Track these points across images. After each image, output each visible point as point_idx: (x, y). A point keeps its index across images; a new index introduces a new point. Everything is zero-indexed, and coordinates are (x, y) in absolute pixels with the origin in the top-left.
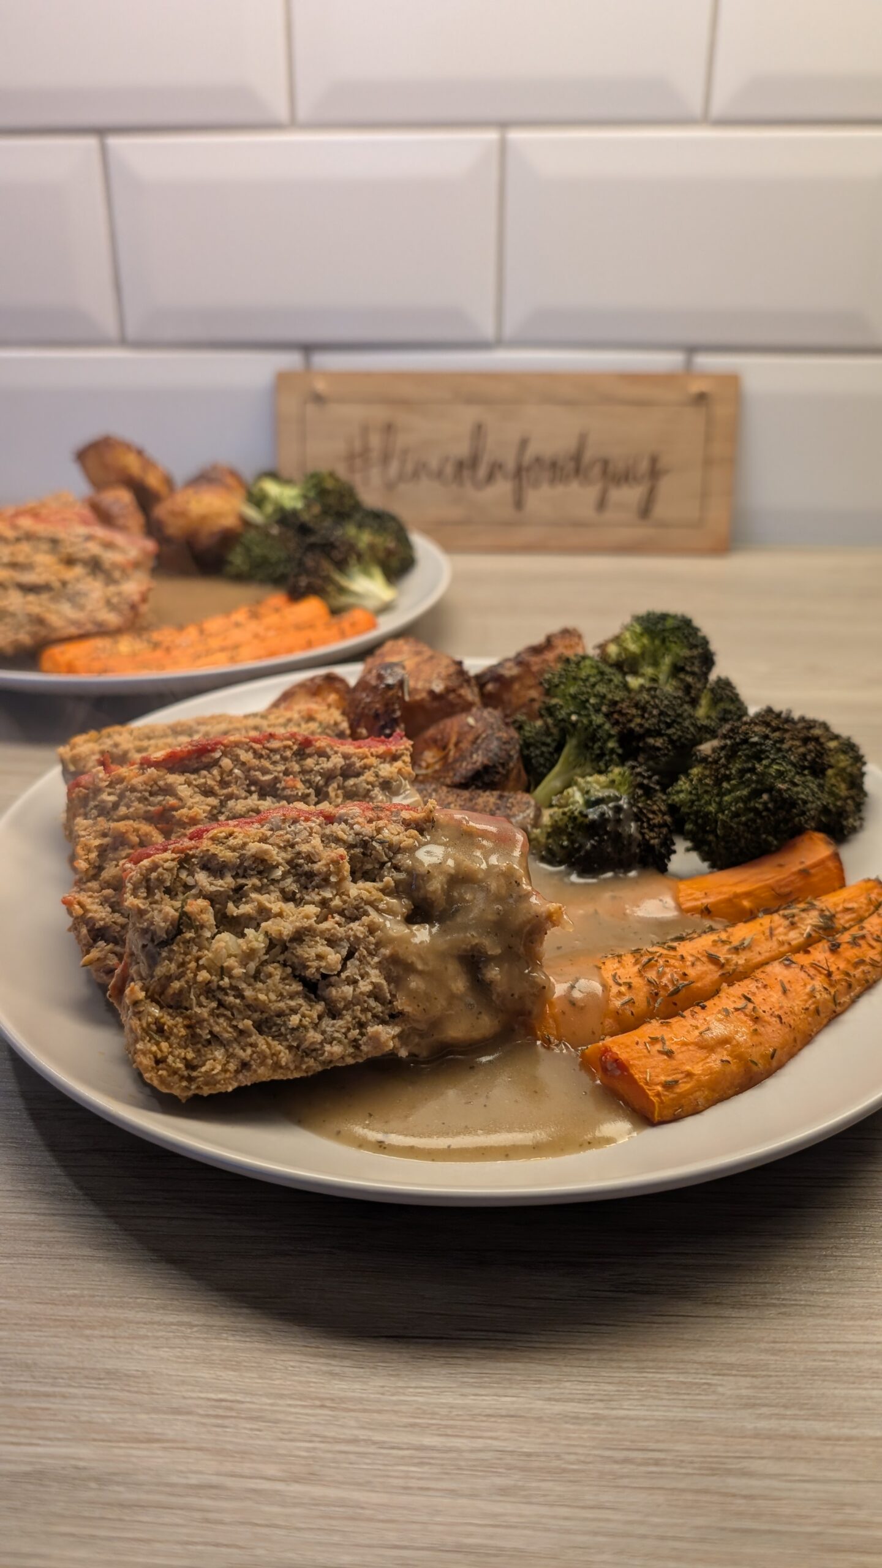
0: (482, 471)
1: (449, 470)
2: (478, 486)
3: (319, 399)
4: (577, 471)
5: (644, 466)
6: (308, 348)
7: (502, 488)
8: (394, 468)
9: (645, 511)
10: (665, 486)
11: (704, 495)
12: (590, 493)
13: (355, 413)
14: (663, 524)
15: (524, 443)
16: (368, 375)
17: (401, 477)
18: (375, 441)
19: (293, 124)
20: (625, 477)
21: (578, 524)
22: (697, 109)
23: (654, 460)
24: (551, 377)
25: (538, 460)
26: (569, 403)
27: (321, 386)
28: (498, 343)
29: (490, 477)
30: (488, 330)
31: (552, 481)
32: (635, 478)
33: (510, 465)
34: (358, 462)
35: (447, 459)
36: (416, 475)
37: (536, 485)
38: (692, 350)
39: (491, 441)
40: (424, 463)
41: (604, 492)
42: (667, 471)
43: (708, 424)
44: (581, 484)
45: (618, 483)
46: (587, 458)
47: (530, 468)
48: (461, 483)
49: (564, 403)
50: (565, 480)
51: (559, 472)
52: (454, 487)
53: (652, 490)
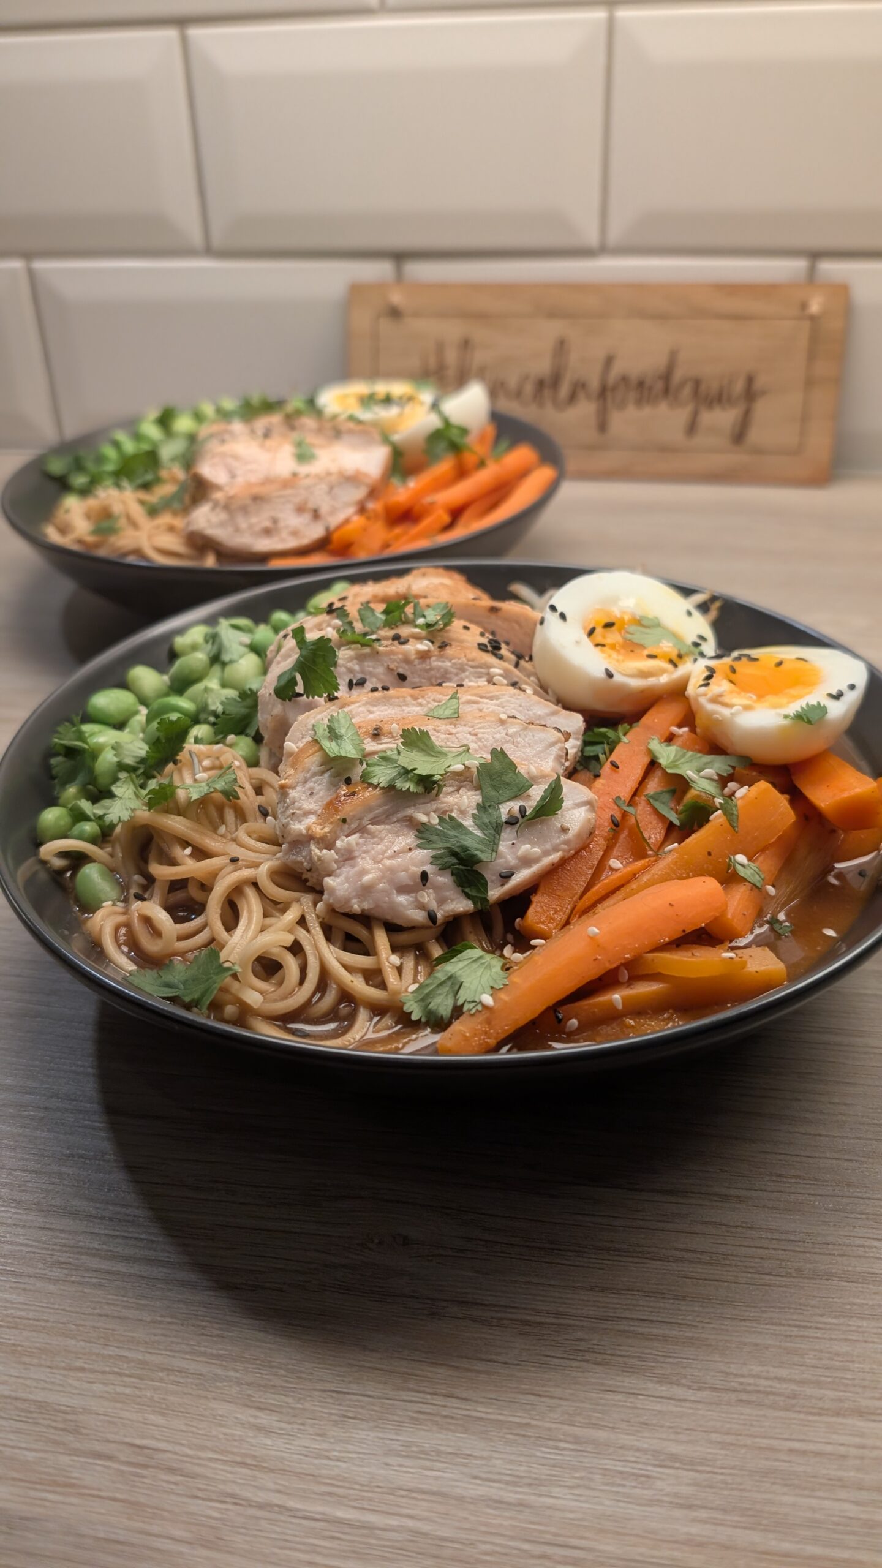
0: (564, 391)
1: (529, 389)
2: (558, 406)
3: (395, 313)
4: (666, 391)
5: (739, 386)
6: (401, 257)
7: (585, 410)
9: (739, 436)
10: (762, 409)
11: (805, 418)
12: (681, 416)
13: (430, 328)
14: (758, 451)
15: (609, 361)
16: (443, 287)
18: (451, 357)
20: (718, 399)
21: (665, 449)
23: (750, 380)
24: (641, 288)
25: (624, 379)
26: (661, 317)
27: (396, 298)
28: (602, 249)
29: (572, 398)
30: (591, 237)
31: (639, 402)
32: (729, 400)
33: (594, 384)
35: (526, 377)
37: (622, 406)
38: (815, 255)
39: (574, 359)
40: (502, 384)
41: (695, 415)
42: (764, 393)
43: (813, 338)
44: (670, 405)
45: (710, 405)
46: (677, 377)
47: (615, 388)
48: (541, 404)
49: (654, 317)
50: (652, 401)
51: (646, 392)
52: (533, 407)
53: (747, 413)
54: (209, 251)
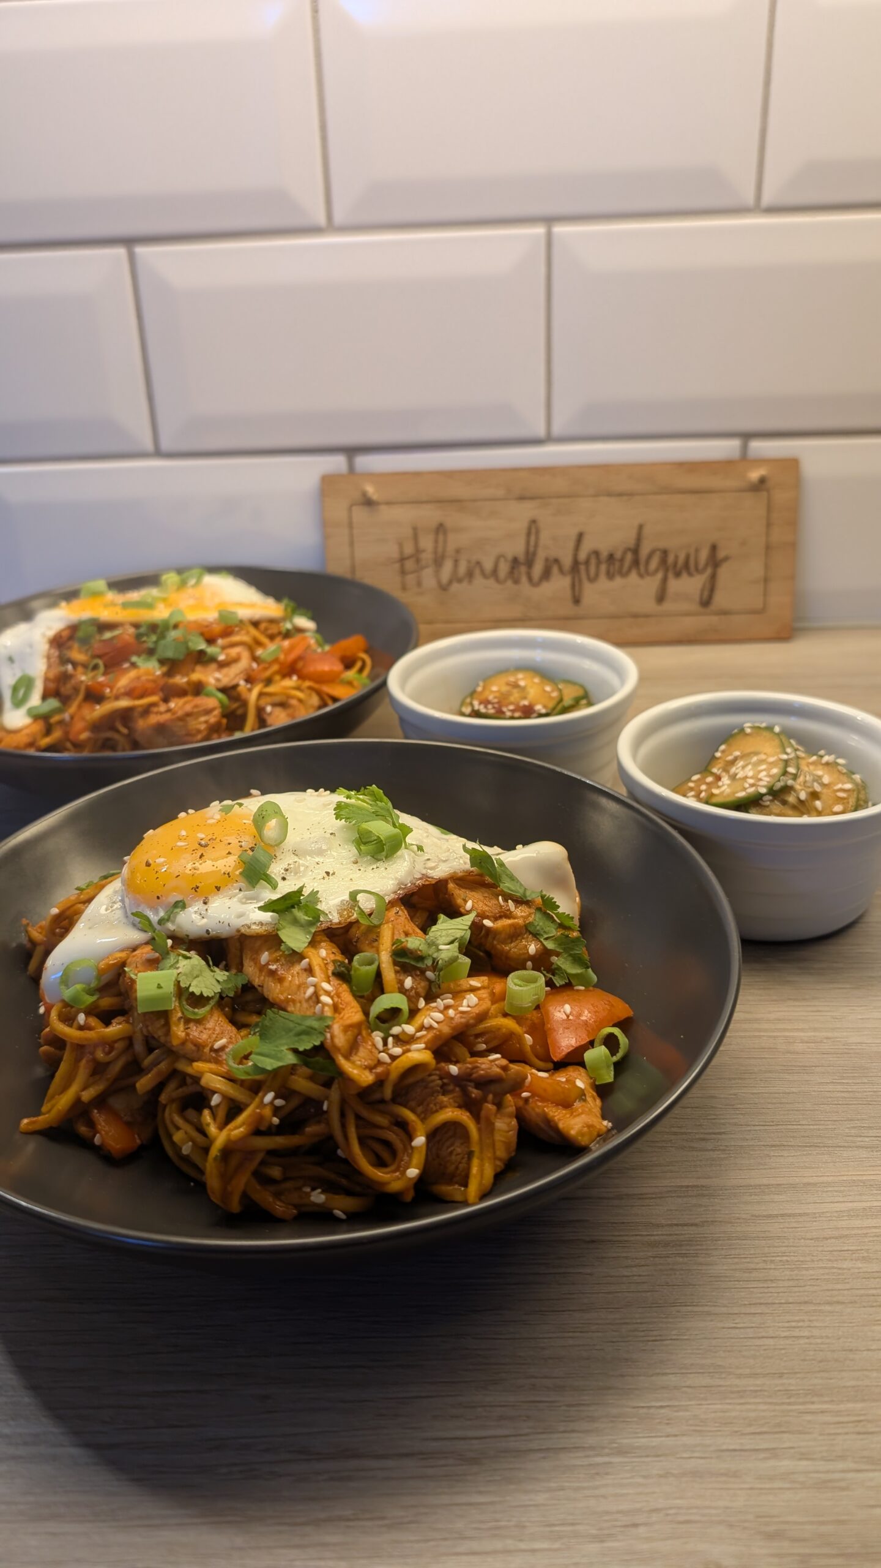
0: (538, 569)
1: (504, 569)
2: (534, 583)
3: (368, 503)
4: (636, 563)
5: (704, 555)
6: (351, 451)
7: (560, 584)
8: (448, 567)
9: (707, 601)
10: (724, 573)
11: (767, 580)
12: (652, 584)
13: (404, 515)
14: (724, 613)
15: (580, 537)
16: (417, 474)
17: (455, 578)
18: (427, 543)
19: (331, 227)
20: (686, 568)
21: (639, 616)
22: (749, 198)
23: (714, 548)
24: (604, 469)
25: (596, 553)
26: (626, 495)
27: (369, 488)
29: (546, 575)
30: (539, 429)
31: (610, 576)
32: (696, 569)
33: (567, 561)
34: (410, 565)
35: (501, 557)
36: (470, 575)
37: (593, 580)
38: (747, 436)
39: (545, 537)
40: (478, 563)
41: (665, 580)
42: (726, 559)
43: (769, 509)
44: (641, 576)
45: (678, 575)
46: (644, 552)
47: (587, 562)
48: (516, 582)
49: (620, 495)
50: (624, 575)
51: (617, 564)
52: (509, 583)
53: (713, 577)
54: (158, 452)
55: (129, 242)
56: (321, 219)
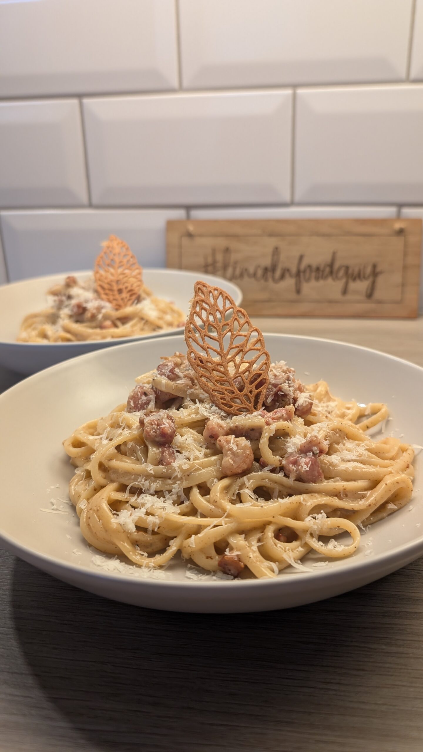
0: (278, 273)
1: (260, 272)
2: (275, 281)
3: (190, 235)
4: (331, 272)
5: (369, 270)
6: (189, 208)
7: (289, 282)
8: (229, 271)
9: (370, 295)
10: (380, 280)
11: (404, 285)
12: (339, 285)
13: (208, 242)
14: (379, 302)
15: (301, 258)
16: (215, 222)
17: (233, 276)
18: (220, 257)
19: (181, 89)
20: (359, 276)
21: (332, 302)
22: (403, 75)
23: (374, 266)
24: (316, 221)
25: (310, 266)
26: (328, 236)
27: (191, 228)
28: (292, 204)
29: (282, 277)
30: (287, 198)
31: (317, 279)
32: (364, 277)
33: (294, 270)
34: (210, 268)
35: (258, 266)
36: (241, 275)
37: (308, 280)
38: (400, 205)
39: (283, 257)
40: (246, 270)
41: (347, 284)
42: (381, 273)
43: (406, 245)
44: (334, 280)
45: (354, 279)
46: (337, 265)
47: (304, 271)
48: (266, 280)
49: (324, 235)
50: (324, 278)
51: (321, 273)
52: (262, 282)
53: (374, 283)
54: (91, 206)
55: (80, 96)
56: (175, 83)
